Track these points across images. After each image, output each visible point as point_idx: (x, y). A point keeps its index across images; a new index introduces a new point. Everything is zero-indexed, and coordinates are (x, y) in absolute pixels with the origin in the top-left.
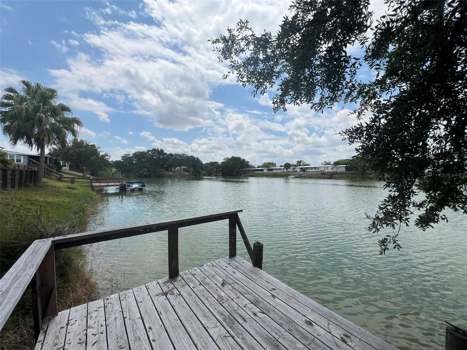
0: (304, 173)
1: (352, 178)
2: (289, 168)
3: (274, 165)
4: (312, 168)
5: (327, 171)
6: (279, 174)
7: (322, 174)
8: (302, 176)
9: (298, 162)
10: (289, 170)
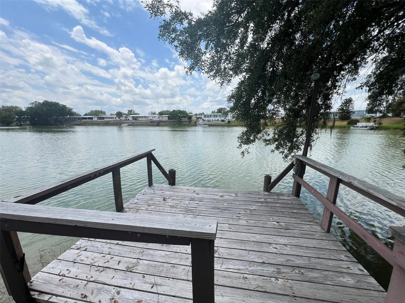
0: (136, 121)
1: (173, 125)
2: (122, 117)
3: (104, 113)
4: (142, 117)
5: (154, 119)
6: (112, 122)
7: (152, 122)
8: (134, 124)
9: (129, 111)
10: (121, 118)
